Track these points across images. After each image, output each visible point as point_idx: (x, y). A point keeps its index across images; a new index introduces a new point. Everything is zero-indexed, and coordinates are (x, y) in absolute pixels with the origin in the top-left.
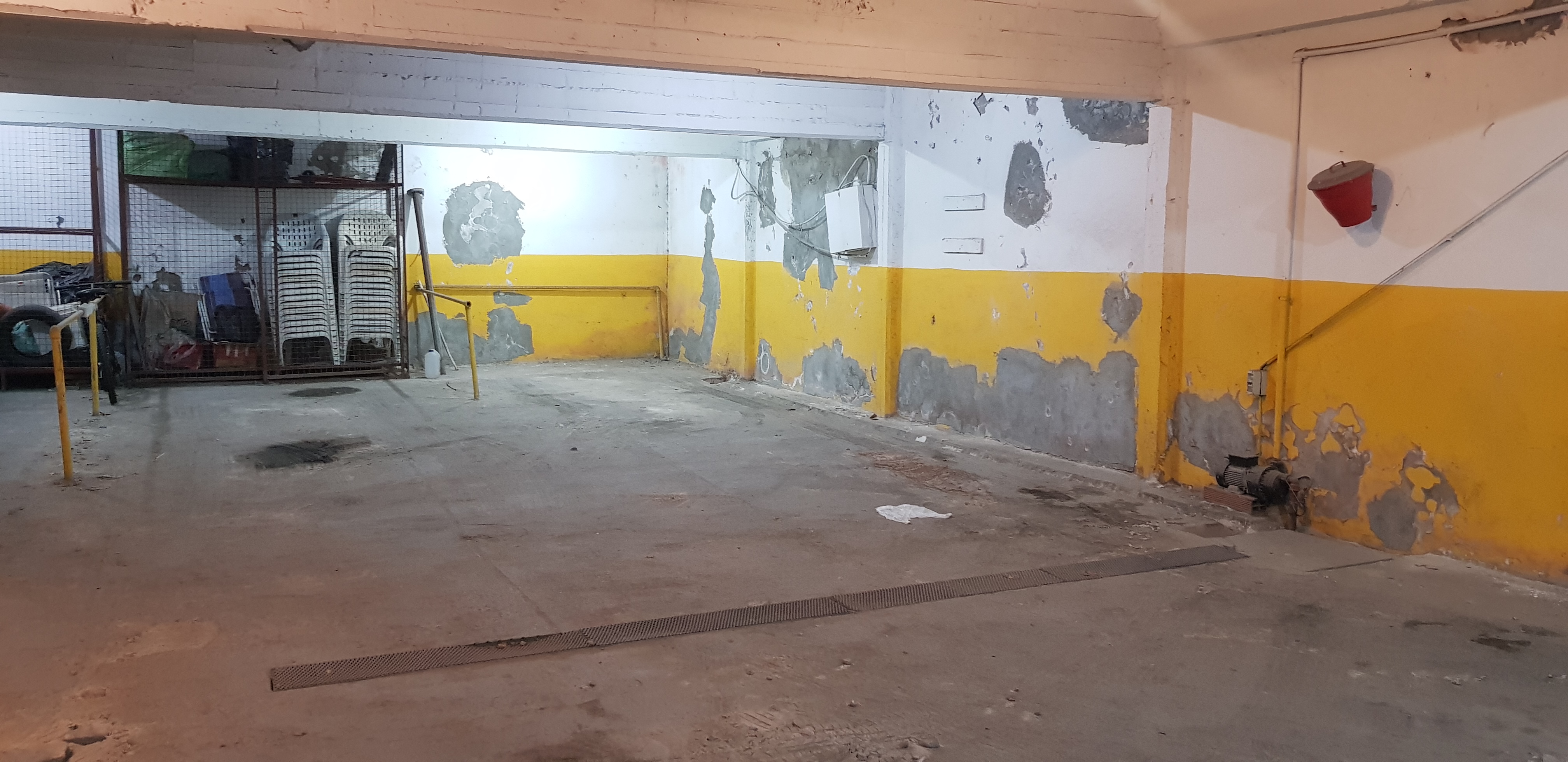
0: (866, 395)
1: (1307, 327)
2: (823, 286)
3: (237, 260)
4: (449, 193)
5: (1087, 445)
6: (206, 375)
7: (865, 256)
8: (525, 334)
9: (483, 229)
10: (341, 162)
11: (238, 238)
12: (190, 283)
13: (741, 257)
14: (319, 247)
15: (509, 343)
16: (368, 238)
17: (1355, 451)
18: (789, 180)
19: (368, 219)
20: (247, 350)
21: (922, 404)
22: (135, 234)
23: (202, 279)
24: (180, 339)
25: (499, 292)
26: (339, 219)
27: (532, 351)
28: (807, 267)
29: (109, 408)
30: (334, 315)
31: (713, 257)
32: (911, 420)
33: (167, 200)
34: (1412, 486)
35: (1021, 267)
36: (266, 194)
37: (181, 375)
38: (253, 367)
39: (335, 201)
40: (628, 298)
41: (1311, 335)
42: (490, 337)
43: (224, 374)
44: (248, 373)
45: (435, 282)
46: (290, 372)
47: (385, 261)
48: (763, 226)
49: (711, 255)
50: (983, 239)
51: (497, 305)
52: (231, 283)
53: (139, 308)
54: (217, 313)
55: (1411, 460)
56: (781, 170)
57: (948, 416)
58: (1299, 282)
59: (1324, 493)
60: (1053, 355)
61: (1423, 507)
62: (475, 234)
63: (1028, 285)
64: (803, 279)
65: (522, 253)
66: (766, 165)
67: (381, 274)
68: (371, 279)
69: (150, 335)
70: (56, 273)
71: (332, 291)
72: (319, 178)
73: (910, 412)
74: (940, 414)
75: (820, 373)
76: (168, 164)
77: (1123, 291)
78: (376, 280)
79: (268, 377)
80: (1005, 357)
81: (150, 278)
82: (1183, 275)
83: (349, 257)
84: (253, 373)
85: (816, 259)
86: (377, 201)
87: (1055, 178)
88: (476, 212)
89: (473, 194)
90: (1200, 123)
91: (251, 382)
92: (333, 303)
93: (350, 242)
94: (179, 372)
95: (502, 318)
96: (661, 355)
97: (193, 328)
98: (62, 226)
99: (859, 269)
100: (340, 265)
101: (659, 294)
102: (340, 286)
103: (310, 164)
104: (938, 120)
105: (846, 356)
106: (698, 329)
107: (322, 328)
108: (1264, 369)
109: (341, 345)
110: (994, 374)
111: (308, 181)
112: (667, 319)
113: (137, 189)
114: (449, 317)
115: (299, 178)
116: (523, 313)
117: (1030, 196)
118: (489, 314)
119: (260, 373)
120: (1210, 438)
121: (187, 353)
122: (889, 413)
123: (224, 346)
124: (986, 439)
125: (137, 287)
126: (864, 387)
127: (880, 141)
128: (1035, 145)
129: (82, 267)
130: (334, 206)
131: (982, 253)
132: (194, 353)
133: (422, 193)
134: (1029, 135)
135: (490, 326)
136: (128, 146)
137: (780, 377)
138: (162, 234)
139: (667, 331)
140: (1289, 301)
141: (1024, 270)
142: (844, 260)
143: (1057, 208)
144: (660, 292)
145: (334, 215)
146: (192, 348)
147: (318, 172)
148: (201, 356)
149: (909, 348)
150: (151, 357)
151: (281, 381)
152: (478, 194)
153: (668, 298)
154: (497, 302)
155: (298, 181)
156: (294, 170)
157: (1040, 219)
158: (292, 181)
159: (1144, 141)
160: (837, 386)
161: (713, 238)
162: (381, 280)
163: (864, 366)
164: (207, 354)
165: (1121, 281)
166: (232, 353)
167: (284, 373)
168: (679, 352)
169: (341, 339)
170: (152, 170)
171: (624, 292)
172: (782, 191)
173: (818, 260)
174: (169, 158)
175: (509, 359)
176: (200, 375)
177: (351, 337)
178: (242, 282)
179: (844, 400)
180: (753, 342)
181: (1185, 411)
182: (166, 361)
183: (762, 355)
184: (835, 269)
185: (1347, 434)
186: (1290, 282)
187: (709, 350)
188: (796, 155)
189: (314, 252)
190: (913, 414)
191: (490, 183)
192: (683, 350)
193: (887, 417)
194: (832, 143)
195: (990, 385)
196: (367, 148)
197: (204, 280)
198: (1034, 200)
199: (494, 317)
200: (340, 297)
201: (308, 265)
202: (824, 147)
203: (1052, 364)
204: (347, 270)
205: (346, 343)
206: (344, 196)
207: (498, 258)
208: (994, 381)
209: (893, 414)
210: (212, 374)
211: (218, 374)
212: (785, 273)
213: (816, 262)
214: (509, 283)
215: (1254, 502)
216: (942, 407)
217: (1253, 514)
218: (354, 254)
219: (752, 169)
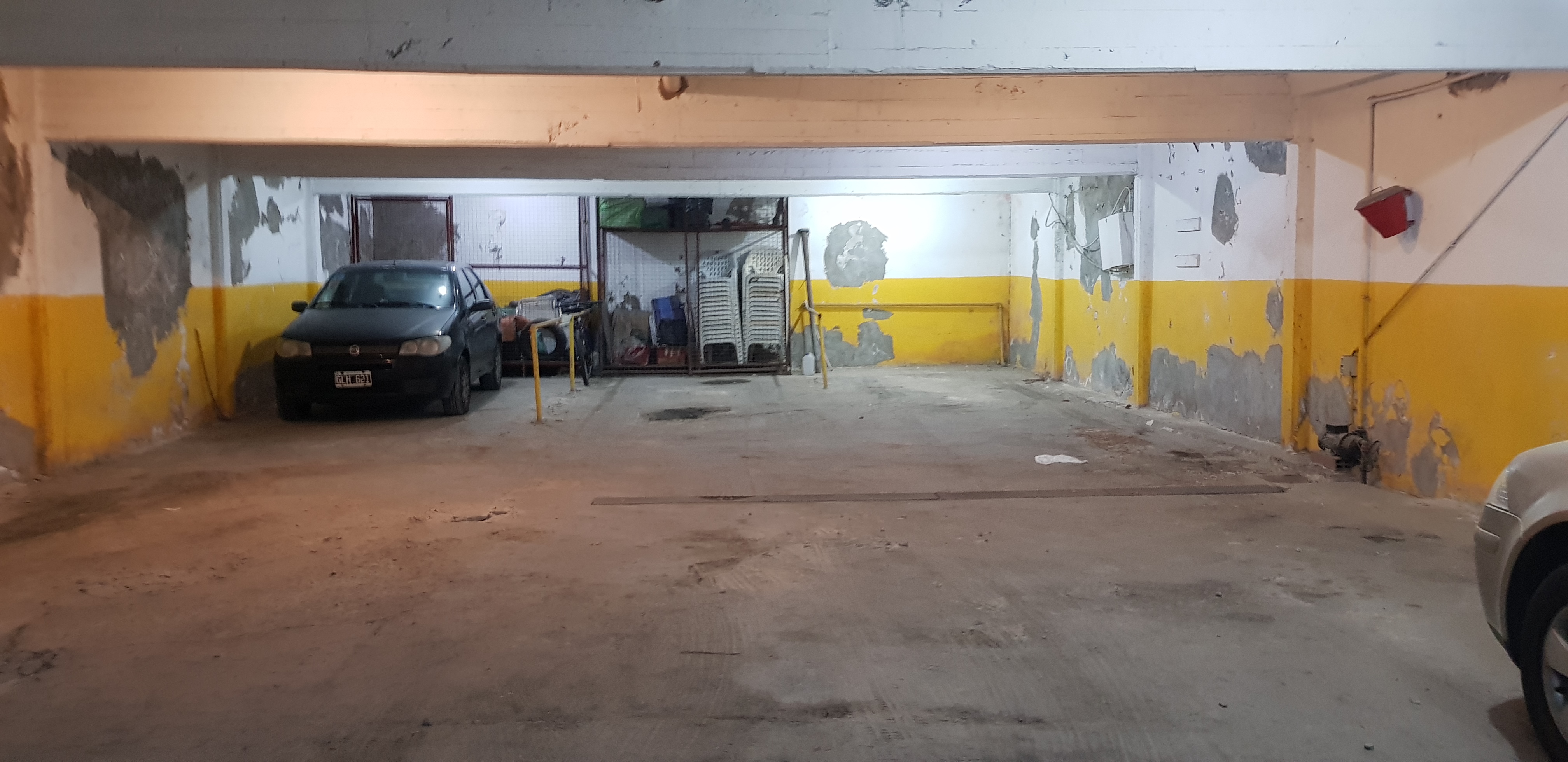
0: (1130, 390)
1: (1377, 321)
2: (1104, 299)
3: (677, 287)
4: (830, 231)
5: (1259, 423)
6: (651, 369)
7: (1126, 272)
8: (888, 343)
9: (855, 259)
10: (750, 210)
11: (678, 270)
12: (645, 304)
13: (1052, 276)
14: (729, 275)
15: (875, 351)
16: (767, 268)
17: (1405, 418)
18: (1084, 209)
19: (769, 253)
20: (679, 352)
21: (1164, 396)
22: (611, 269)
23: (653, 301)
24: (636, 343)
25: (867, 309)
26: (747, 255)
27: (893, 357)
28: (1095, 282)
29: (582, 387)
30: (738, 326)
31: (1038, 276)
32: (1157, 409)
33: (631, 243)
34: (1435, 444)
35: (1222, 277)
36: (692, 236)
37: (635, 369)
38: (683, 364)
39: (746, 239)
40: (974, 313)
41: (1380, 326)
42: (860, 345)
43: (663, 368)
44: (678, 368)
45: (815, 302)
46: (707, 368)
47: (775, 285)
48: (1068, 249)
49: (1036, 275)
50: (1199, 255)
51: (865, 319)
52: (673, 303)
53: (611, 321)
54: (661, 324)
55: (1433, 425)
56: (1079, 203)
57: (1179, 404)
58: (1373, 283)
59: (1388, 453)
60: (1239, 351)
61: (1440, 460)
62: (849, 263)
63: (1225, 292)
64: (1092, 293)
65: (886, 277)
66: (1070, 197)
67: (772, 295)
68: (764, 299)
69: (617, 340)
70: (560, 297)
71: (737, 308)
72: (734, 224)
73: (1157, 403)
74: (1175, 403)
75: (1102, 372)
76: (628, 217)
77: (1278, 295)
78: (768, 299)
79: (691, 371)
80: (1214, 353)
81: (619, 300)
82: (1311, 280)
83: (750, 282)
84: (683, 368)
85: (1100, 276)
86: (774, 239)
87: (1240, 203)
88: (850, 246)
89: (847, 232)
90: (1322, 158)
91: (680, 374)
92: (738, 317)
93: (753, 271)
94: (633, 366)
95: (869, 330)
96: (1002, 362)
97: (646, 336)
98: (565, 263)
99: (1126, 282)
100: (744, 288)
101: (1003, 310)
102: (743, 304)
103: (728, 213)
104: (1173, 156)
105: (1118, 357)
106: (1029, 339)
107: (729, 336)
108: (1355, 354)
109: (744, 349)
110: (1206, 367)
111: (726, 226)
112: (1009, 331)
113: (612, 236)
114: (828, 329)
115: (718, 224)
116: (886, 326)
117: (1227, 218)
118: (860, 326)
119: (687, 368)
120: (1327, 412)
121: (639, 353)
122: (1142, 404)
123: (664, 349)
124: (1201, 423)
125: (611, 307)
126: (1129, 383)
127: (1135, 175)
128: (1229, 176)
129: (575, 292)
130: (743, 244)
131: (1198, 267)
132: (644, 353)
133: (807, 231)
134: (1226, 169)
135: (860, 336)
136: (603, 206)
137: (1078, 378)
138: (627, 268)
139: (1009, 342)
140: (1367, 298)
141: (1223, 280)
142: (1117, 275)
143: (1241, 227)
144: (1002, 308)
145: (743, 252)
146: (643, 350)
147: (733, 219)
148: (648, 356)
149: (1156, 349)
150: (617, 356)
151: (702, 375)
152: (852, 230)
153: (1010, 312)
154: (865, 317)
155: (718, 227)
156: (715, 218)
157: (1231, 238)
158: (713, 227)
159: (1285, 173)
160: (1113, 383)
161: (1038, 260)
162: (772, 299)
163: (1128, 365)
164: (653, 354)
165: (1276, 286)
166: (669, 354)
167: (703, 369)
168: (1016, 359)
169: (744, 345)
170: (619, 222)
171: (971, 308)
172: (1080, 219)
173: (1102, 277)
174: (629, 214)
175: (876, 362)
176: (647, 369)
177: (750, 343)
178: (680, 302)
179: (1117, 395)
180: (1061, 348)
181: (1312, 392)
182: (626, 359)
183: (1067, 359)
184: (1112, 283)
185: (1400, 405)
186: (1367, 285)
187: (1035, 356)
188: (1089, 188)
189: (724, 279)
190: (1158, 404)
191: (860, 221)
192: (1018, 357)
193: (1140, 407)
194: (1110, 178)
195: (1204, 376)
196: (768, 200)
197: (654, 302)
198: (1228, 221)
199: (864, 331)
200: (743, 313)
201: (721, 289)
202: (1106, 180)
203: (1238, 357)
204: (748, 292)
205: (747, 347)
206: (752, 236)
207: (867, 281)
208: (1205, 373)
209: (1145, 405)
210: (655, 369)
211: (659, 369)
212: (1081, 288)
213: (1100, 278)
214: (875, 301)
215: (1338, 461)
216: (1176, 397)
217: (1337, 471)
218: (753, 280)
219: (1061, 202)
